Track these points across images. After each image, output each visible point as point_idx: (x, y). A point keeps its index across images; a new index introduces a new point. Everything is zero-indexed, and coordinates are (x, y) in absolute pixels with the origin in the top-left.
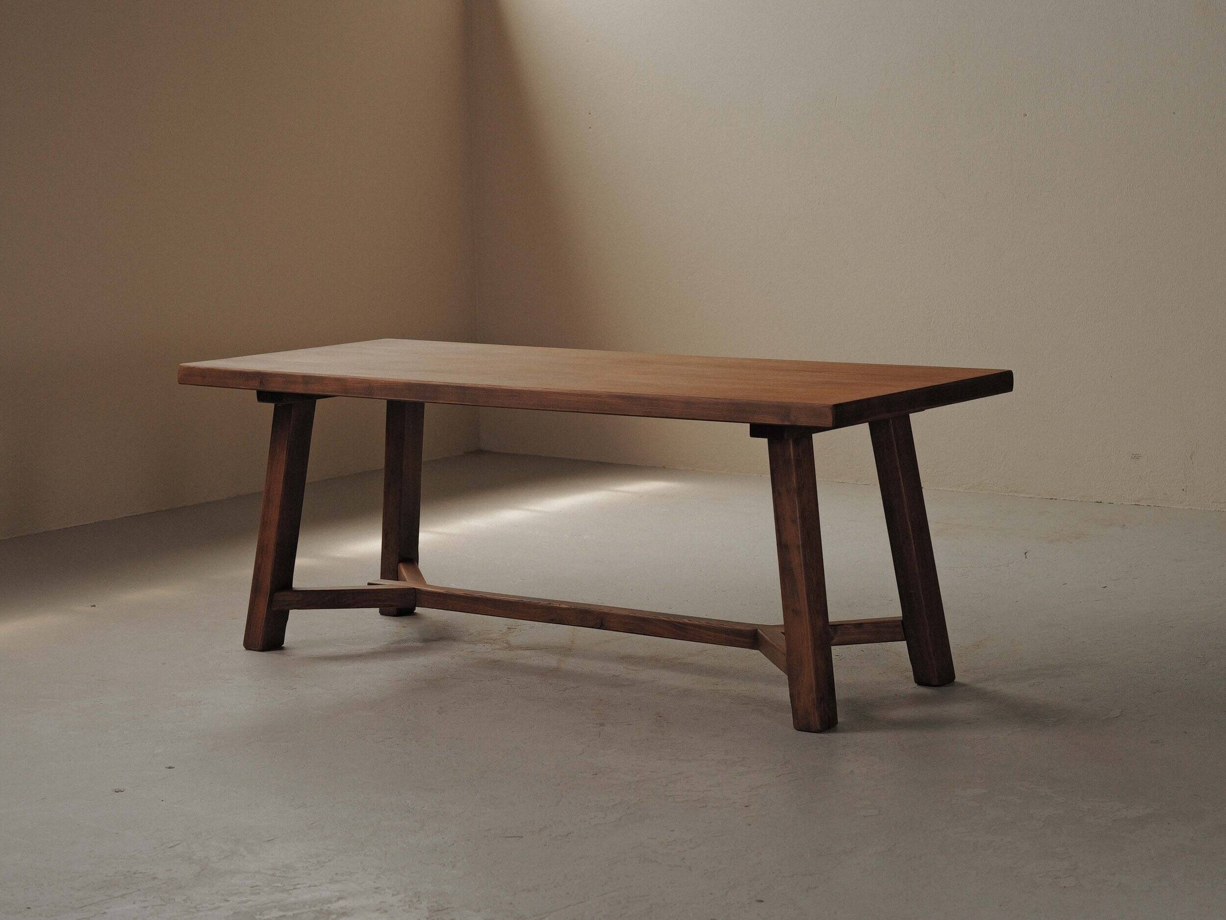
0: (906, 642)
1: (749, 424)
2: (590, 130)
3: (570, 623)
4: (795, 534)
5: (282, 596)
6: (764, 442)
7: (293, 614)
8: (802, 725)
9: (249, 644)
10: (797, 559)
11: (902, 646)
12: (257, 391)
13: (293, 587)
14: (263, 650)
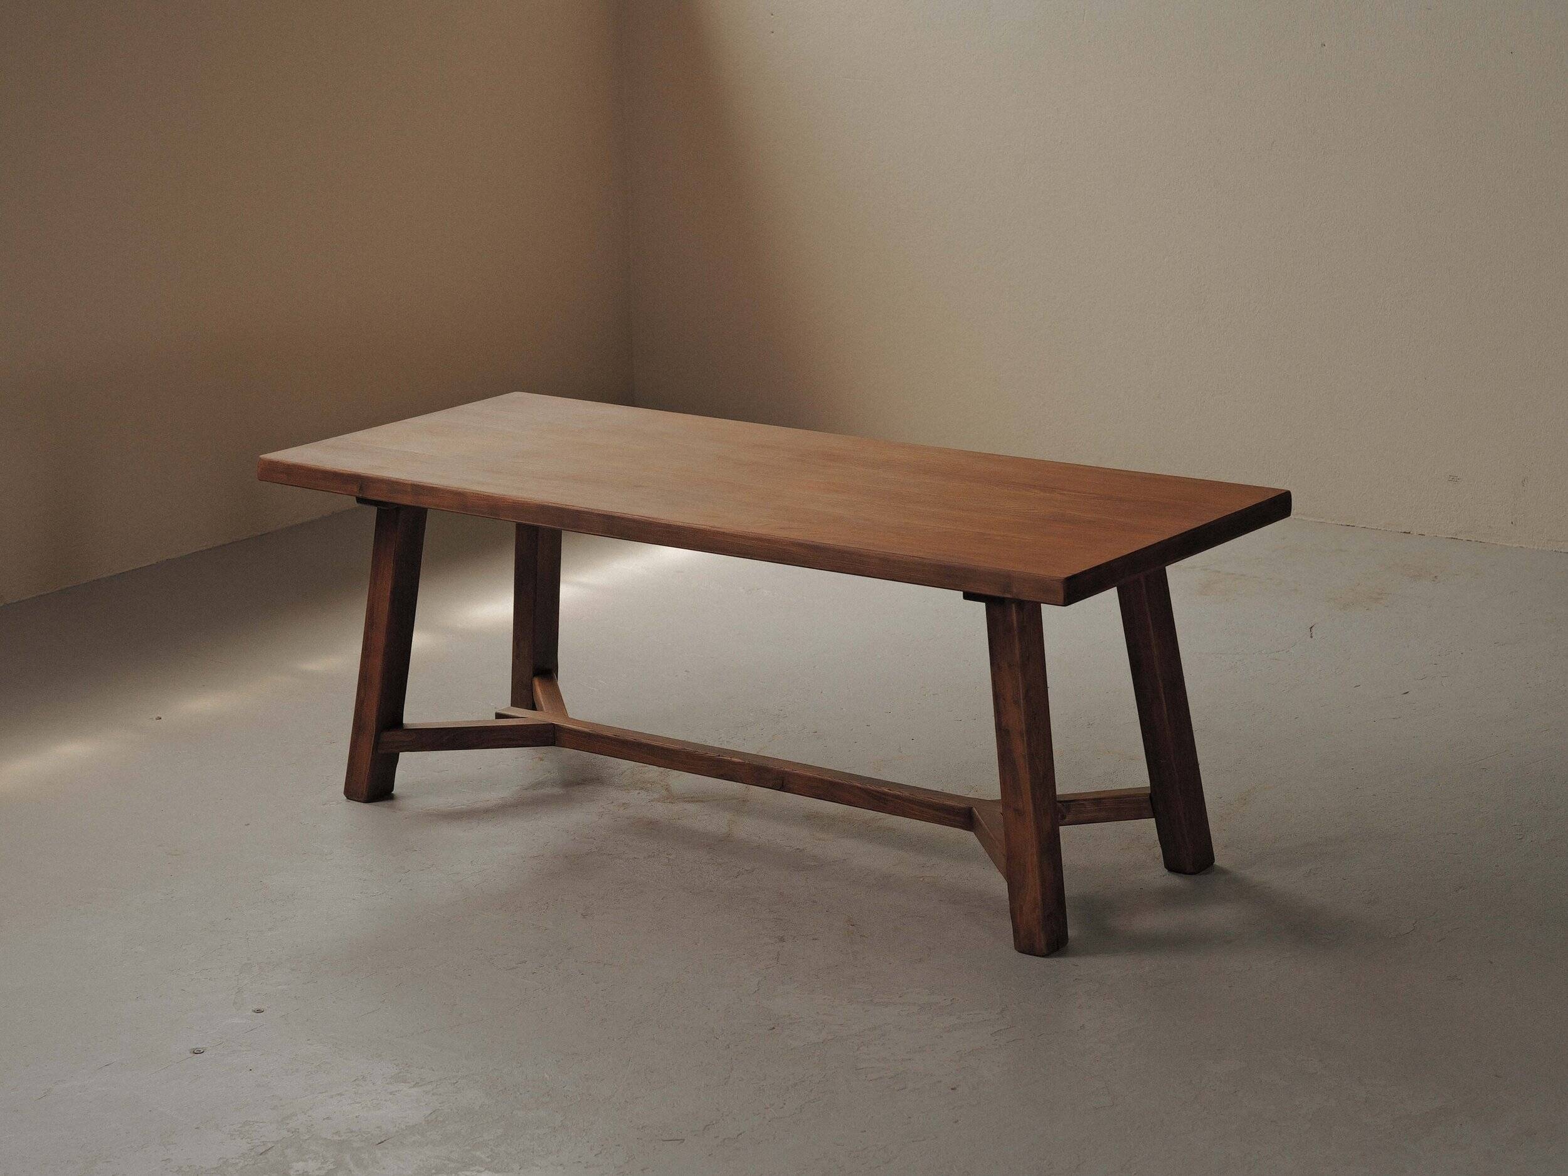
0: (1154, 819)
1: (962, 592)
2: (772, 35)
3: (744, 782)
4: (1017, 719)
5: (388, 736)
6: (981, 607)
7: (404, 757)
8: (1025, 946)
9: (351, 793)
10: (1020, 748)
11: (1149, 826)
12: (357, 498)
13: (404, 722)
14: (368, 800)
